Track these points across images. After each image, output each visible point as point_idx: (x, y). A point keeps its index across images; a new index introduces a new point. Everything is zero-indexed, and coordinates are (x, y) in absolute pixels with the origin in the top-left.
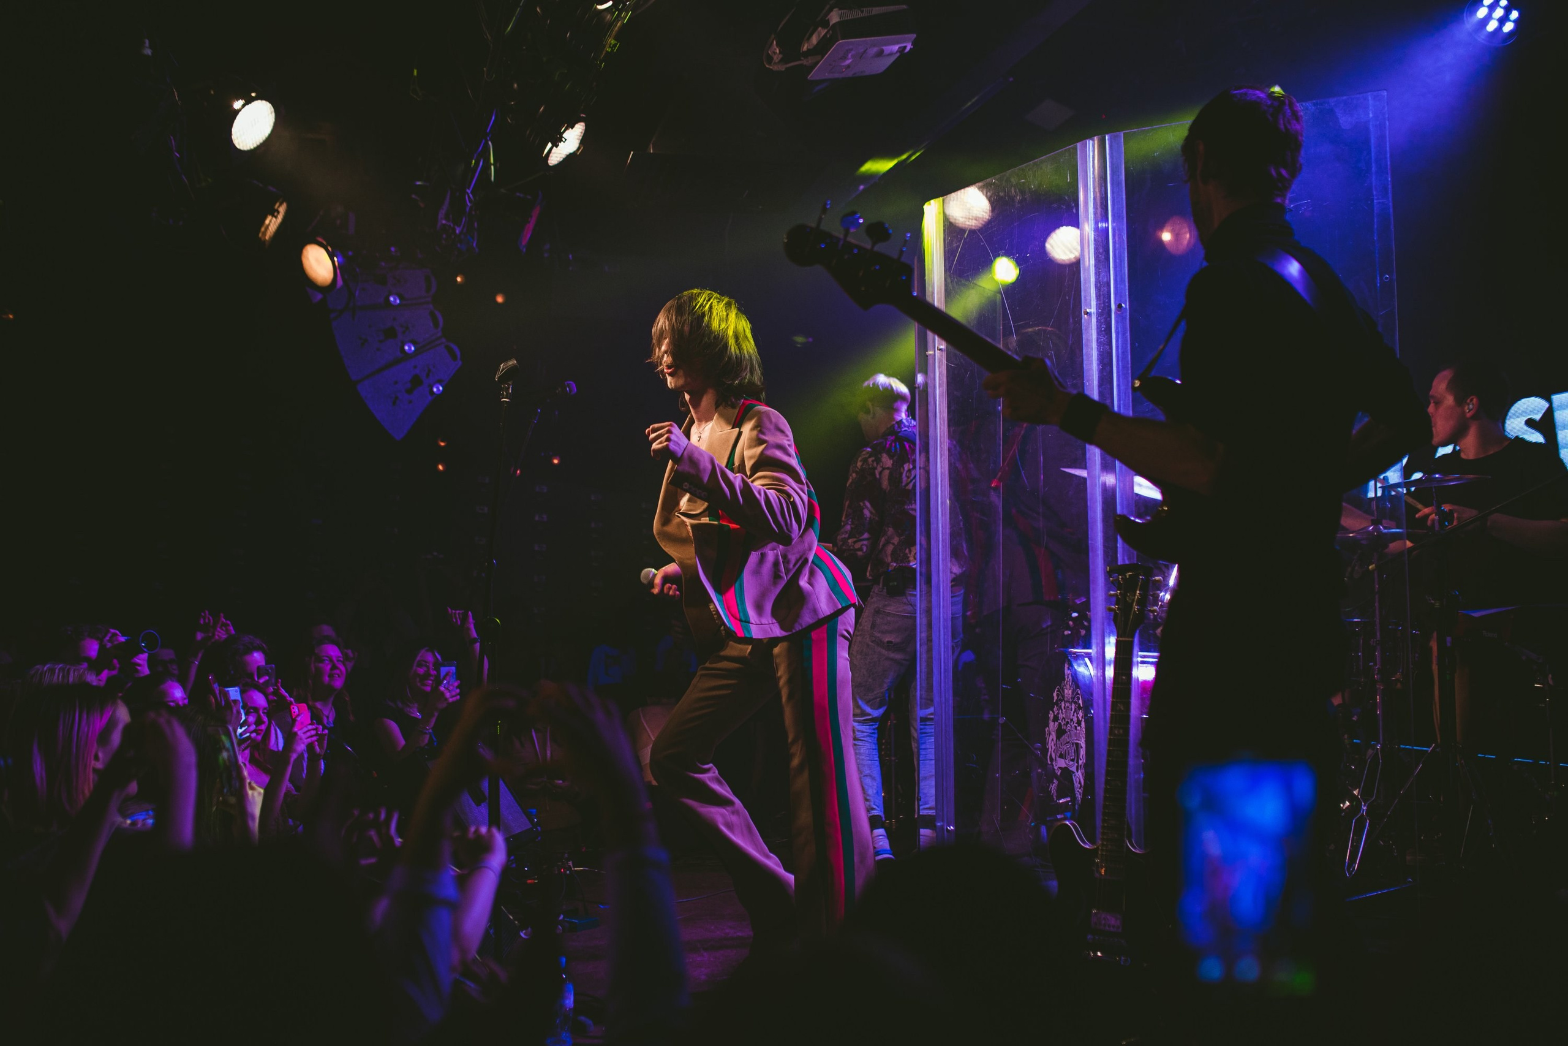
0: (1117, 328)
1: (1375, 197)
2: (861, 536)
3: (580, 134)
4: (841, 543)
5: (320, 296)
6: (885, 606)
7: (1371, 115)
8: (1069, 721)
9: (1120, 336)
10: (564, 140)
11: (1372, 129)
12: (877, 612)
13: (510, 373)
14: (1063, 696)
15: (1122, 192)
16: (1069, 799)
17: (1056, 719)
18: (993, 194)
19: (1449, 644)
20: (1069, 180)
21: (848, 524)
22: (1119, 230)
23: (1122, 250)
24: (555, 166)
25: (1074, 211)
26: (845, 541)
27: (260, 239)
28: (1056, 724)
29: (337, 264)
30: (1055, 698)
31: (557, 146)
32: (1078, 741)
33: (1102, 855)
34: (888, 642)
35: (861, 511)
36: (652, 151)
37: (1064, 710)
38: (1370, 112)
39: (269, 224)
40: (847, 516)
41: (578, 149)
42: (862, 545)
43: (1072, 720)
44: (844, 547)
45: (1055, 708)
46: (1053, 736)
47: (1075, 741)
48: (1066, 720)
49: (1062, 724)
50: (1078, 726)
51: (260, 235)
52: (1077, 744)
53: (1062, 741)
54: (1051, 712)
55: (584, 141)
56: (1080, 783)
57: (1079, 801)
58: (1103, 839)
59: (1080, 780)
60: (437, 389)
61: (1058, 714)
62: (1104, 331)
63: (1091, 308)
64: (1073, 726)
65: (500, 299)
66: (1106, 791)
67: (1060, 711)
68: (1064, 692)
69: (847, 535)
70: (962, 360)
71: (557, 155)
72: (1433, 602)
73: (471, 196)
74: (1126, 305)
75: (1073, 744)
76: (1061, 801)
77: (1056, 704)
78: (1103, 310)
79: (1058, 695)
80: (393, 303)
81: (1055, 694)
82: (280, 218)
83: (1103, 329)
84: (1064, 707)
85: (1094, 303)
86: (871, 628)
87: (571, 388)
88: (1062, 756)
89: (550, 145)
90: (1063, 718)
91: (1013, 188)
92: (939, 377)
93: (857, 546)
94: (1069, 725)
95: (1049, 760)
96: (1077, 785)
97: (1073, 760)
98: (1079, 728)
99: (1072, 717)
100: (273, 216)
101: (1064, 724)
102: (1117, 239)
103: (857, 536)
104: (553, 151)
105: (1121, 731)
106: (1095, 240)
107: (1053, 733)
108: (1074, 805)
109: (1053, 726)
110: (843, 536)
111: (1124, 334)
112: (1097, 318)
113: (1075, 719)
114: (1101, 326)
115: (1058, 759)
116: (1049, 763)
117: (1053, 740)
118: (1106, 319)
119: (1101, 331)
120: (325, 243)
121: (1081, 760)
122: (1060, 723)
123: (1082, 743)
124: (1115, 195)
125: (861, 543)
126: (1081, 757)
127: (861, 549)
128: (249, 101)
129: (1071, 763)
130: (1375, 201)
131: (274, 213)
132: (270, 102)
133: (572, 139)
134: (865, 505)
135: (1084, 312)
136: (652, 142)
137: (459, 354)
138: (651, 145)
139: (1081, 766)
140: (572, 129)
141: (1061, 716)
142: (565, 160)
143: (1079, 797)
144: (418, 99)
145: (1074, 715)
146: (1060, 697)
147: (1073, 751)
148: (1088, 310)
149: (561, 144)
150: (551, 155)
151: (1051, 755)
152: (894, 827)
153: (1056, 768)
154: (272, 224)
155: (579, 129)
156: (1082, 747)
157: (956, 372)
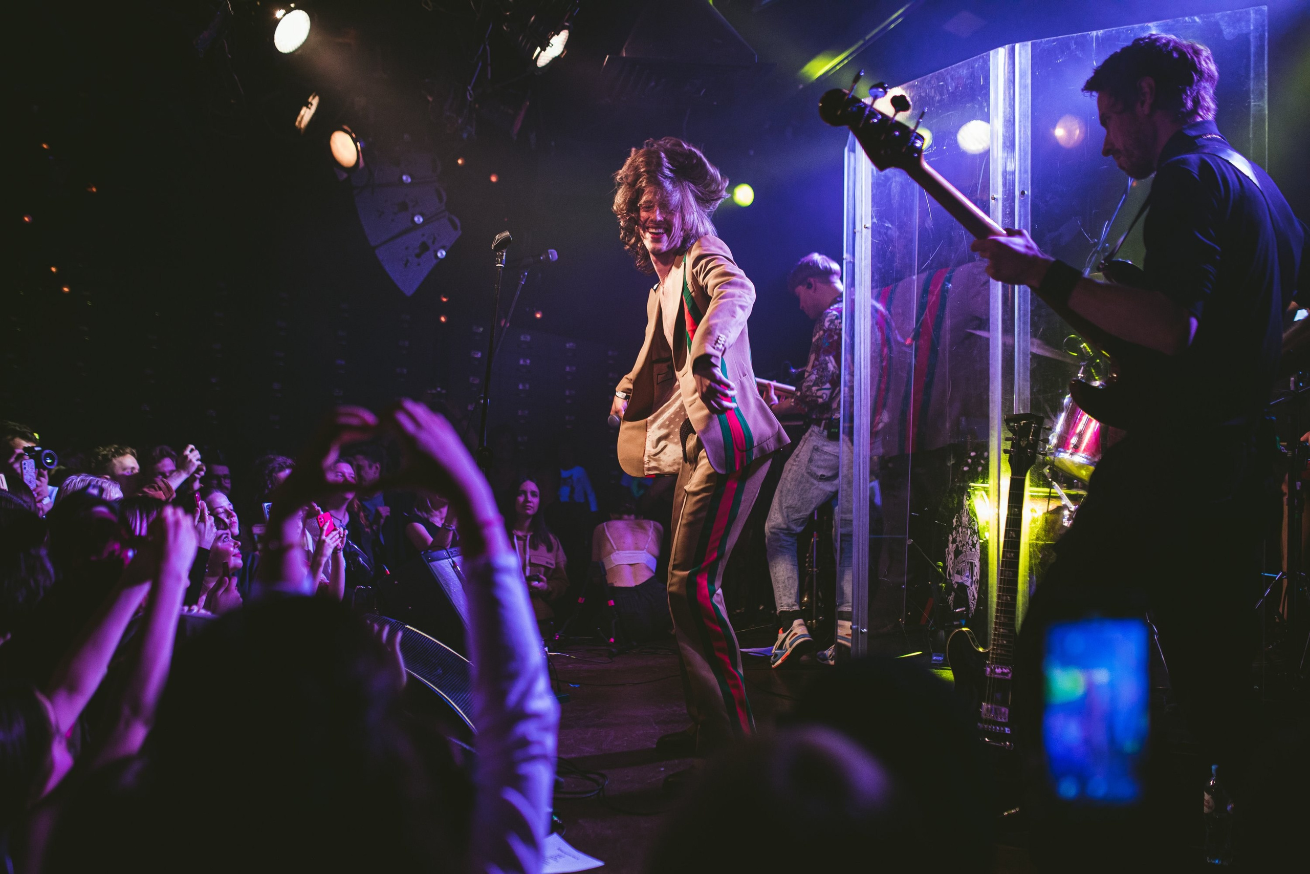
0: (1020, 212)
1: (1252, 101)
2: (824, 385)
3: (564, 40)
4: (806, 389)
5: (345, 175)
6: (823, 445)
7: (1252, 28)
8: (965, 543)
9: (1022, 218)
10: (550, 45)
11: (1252, 39)
12: (816, 449)
13: (504, 243)
14: (961, 523)
15: (1028, 94)
16: (964, 609)
17: (954, 541)
18: (915, 94)
19: (1298, 488)
20: (982, 83)
21: (813, 373)
22: (1025, 127)
23: (1026, 144)
24: (543, 67)
25: (986, 110)
26: (809, 388)
27: (296, 127)
28: (955, 545)
29: (359, 148)
30: (955, 524)
31: (545, 50)
32: (972, 561)
33: (992, 658)
34: (822, 475)
35: (826, 364)
36: (624, 55)
37: (961, 535)
38: (1252, 25)
39: (304, 115)
40: (813, 367)
41: (563, 52)
42: (823, 394)
43: (967, 543)
44: (808, 393)
45: (954, 533)
46: (952, 556)
47: (970, 561)
48: (963, 543)
49: (959, 546)
50: (973, 548)
51: (297, 123)
52: (972, 563)
53: (958, 560)
54: (950, 536)
55: (568, 46)
56: (973, 596)
57: (972, 610)
58: (994, 645)
59: (973, 593)
60: (442, 254)
61: (956, 537)
62: (1009, 214)
63: (998, 194)
64: (968, 548)
65: (494, 179)
66: (998, 604)
67: (958, 535)
68: (962, 519)
69: (812, 384)
70: (885, 238)
71: (545, 57)
72: (1286, 451)
73: (471, 92)
74: (1028, 191)
75: (968, 563)
76: (957, 611)
77: (955, 528)
78: (1008, 196)
79: (957, 521)
80: (405, 182)
81: (954, 521)
82: (313, 109)
83: (1008, 212)
84: (961, 532)
85: (1000, 189)
86: (808, 462)
87: (553, 255)
88: (958, 573)
89: (539, 49)
90: (960, 541)
91: (933, 90)
92: (865, 251)
93: (819, 393)
94: (965, 547)
95: (947, 575)
96: (970, 597)
97: (967, 577)
98: (973, 550)
99: (967, 540)
100: (307, 107)
101: (961, 546)
102: (1022, 135)
103: (820, 385)
104: (541, 54)
105: (1012, 555)
106: (1003, 136)
107: (952, 553)
108: (968, 614)
109: (951, 547)
110: (809, 384)
111: (1026, 217)
112: (1003, 203)
113: (970, 542)
114: (1006, 210)
115: (955, 575)
116: (948, 578)
117: (951, 559)
118: (1010, 203)
119: (1006, 214)
120: (349, 130)
121: (975, 576)
122: (957, 545)
123: (977, 562)
124: (1022, 97)
125: (823, 391)
126: (975, 574)
127: (821, 397)
128: (289, 10)
129: (966, 579)
130: (1252, 104)
131: (307, 104)
132: (306, 12)
133: (558, 44)
134: (830, 360)
135: (992, 198)
136: (625, 47)
137: (459, 224)
138: (624, 50)
139: (974, 581)
140: (558, 35)
141: (958, 539)
142: (551, 62)
143: (973, 608)
144: (429, 10)
145: (969, 539)
146: (958, 523)
147: (968, 568)
148: (995, 196)
149: (548, 48)
150: (539, 58)
151: (949, 572)
152: (814, 627)
153: (953, 582)
154: (306, 115)
155: (564, 35)
156: (976, 566)
157: (880, 247)
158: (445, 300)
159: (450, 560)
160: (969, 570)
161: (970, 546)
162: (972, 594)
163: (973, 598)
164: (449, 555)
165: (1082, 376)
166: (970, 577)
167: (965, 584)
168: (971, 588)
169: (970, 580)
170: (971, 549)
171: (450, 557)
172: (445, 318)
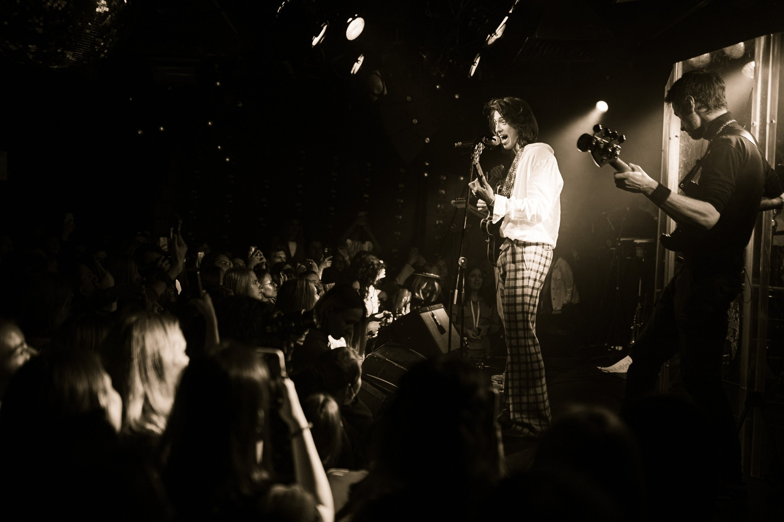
3: (502, 30)
8: (731, 317)
10: (495, 33)
16: (729, 355)
24: (491, 44)
27: (351, 74)
29: (385, 84)
39: (355, 67)
41: (502, 36)
43: (732, 317)
51: (351, 71)
52: (735, 329)
55: (504, 32)
56: (735, 348)
57: (733, 356)
60: (427, 140)
64: (733, 320)
65: (457, 97)
71: (492, 39)
74: (775, 121)
75: (732, 329)
76: (725, 356)
80: (408, 100)
82: (361, 63)
92: (675, 150)
94: (731, 319)
96: (733, 349)
98: (736, 321)
99: (733, 316)
100: (357, 63)
104: (491, 37)
108: (731, 358)
113: (734, 317)
121: (736, 337)
123: (737, 329)
128: (354, 18)
131: (357, 61)
132: (363, 19)
133: (499, 32)
135: (753, 124)
136: (537, 33)
138: (537, 35)
139: (736, 340)
142: (495, 41)
143: (734, 354)
147: (732, 332)
149: (494, 35)
150: (489, 40)
154: (357, 66)
156: (737, 331)
157: (684, 148)
158: (427, 164)
159: (430, 312)
160: (733, 333)
161: (734, 319)
162: (734, 346)
163: (734, 349)
164: (430, 309)
166: (733, 337)
167: (730, 340)
168: (733, 343)
169: (733, 339)
170: (734, 321)
171: (430, 311)
172: (427, 174)
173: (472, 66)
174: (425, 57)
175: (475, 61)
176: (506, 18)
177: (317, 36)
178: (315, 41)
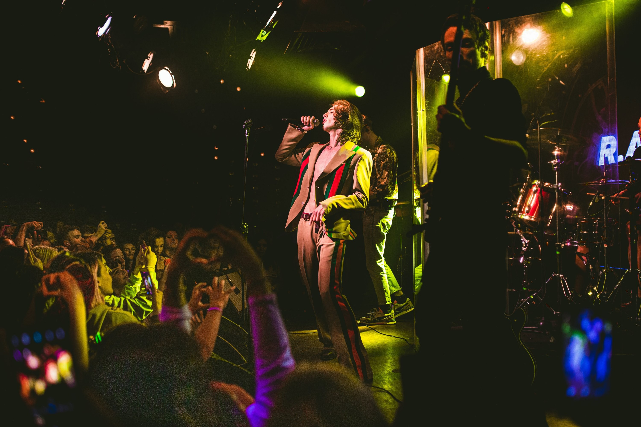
5: (166, 92)
11: (607, 17)
13: (249, 125)
19: (635, 229)
29: (173, 78)
38: (606, 10)
65: (238, 89)
72: (629, 212)
82: (150, 60)
92: (423, 122)
120: (168, 69)
131: (148, 58)
154: (147, 63)
158: (216, 148)
165: (529, 178)
171: (225, 274)
172: (217, 157)
173: (249, 59)
174: (208, 53)
175: (251, 55)
176: (275, 12)
177: (102, 26)
178: (101, 31)
